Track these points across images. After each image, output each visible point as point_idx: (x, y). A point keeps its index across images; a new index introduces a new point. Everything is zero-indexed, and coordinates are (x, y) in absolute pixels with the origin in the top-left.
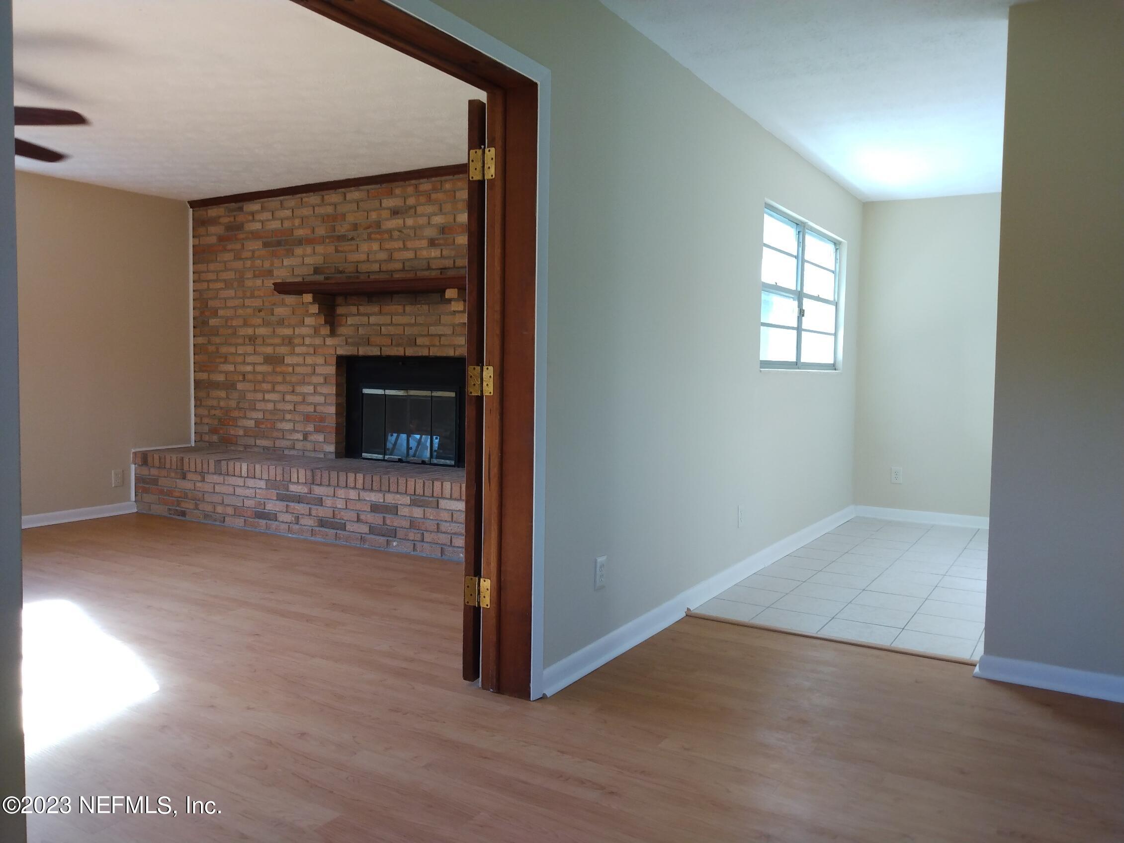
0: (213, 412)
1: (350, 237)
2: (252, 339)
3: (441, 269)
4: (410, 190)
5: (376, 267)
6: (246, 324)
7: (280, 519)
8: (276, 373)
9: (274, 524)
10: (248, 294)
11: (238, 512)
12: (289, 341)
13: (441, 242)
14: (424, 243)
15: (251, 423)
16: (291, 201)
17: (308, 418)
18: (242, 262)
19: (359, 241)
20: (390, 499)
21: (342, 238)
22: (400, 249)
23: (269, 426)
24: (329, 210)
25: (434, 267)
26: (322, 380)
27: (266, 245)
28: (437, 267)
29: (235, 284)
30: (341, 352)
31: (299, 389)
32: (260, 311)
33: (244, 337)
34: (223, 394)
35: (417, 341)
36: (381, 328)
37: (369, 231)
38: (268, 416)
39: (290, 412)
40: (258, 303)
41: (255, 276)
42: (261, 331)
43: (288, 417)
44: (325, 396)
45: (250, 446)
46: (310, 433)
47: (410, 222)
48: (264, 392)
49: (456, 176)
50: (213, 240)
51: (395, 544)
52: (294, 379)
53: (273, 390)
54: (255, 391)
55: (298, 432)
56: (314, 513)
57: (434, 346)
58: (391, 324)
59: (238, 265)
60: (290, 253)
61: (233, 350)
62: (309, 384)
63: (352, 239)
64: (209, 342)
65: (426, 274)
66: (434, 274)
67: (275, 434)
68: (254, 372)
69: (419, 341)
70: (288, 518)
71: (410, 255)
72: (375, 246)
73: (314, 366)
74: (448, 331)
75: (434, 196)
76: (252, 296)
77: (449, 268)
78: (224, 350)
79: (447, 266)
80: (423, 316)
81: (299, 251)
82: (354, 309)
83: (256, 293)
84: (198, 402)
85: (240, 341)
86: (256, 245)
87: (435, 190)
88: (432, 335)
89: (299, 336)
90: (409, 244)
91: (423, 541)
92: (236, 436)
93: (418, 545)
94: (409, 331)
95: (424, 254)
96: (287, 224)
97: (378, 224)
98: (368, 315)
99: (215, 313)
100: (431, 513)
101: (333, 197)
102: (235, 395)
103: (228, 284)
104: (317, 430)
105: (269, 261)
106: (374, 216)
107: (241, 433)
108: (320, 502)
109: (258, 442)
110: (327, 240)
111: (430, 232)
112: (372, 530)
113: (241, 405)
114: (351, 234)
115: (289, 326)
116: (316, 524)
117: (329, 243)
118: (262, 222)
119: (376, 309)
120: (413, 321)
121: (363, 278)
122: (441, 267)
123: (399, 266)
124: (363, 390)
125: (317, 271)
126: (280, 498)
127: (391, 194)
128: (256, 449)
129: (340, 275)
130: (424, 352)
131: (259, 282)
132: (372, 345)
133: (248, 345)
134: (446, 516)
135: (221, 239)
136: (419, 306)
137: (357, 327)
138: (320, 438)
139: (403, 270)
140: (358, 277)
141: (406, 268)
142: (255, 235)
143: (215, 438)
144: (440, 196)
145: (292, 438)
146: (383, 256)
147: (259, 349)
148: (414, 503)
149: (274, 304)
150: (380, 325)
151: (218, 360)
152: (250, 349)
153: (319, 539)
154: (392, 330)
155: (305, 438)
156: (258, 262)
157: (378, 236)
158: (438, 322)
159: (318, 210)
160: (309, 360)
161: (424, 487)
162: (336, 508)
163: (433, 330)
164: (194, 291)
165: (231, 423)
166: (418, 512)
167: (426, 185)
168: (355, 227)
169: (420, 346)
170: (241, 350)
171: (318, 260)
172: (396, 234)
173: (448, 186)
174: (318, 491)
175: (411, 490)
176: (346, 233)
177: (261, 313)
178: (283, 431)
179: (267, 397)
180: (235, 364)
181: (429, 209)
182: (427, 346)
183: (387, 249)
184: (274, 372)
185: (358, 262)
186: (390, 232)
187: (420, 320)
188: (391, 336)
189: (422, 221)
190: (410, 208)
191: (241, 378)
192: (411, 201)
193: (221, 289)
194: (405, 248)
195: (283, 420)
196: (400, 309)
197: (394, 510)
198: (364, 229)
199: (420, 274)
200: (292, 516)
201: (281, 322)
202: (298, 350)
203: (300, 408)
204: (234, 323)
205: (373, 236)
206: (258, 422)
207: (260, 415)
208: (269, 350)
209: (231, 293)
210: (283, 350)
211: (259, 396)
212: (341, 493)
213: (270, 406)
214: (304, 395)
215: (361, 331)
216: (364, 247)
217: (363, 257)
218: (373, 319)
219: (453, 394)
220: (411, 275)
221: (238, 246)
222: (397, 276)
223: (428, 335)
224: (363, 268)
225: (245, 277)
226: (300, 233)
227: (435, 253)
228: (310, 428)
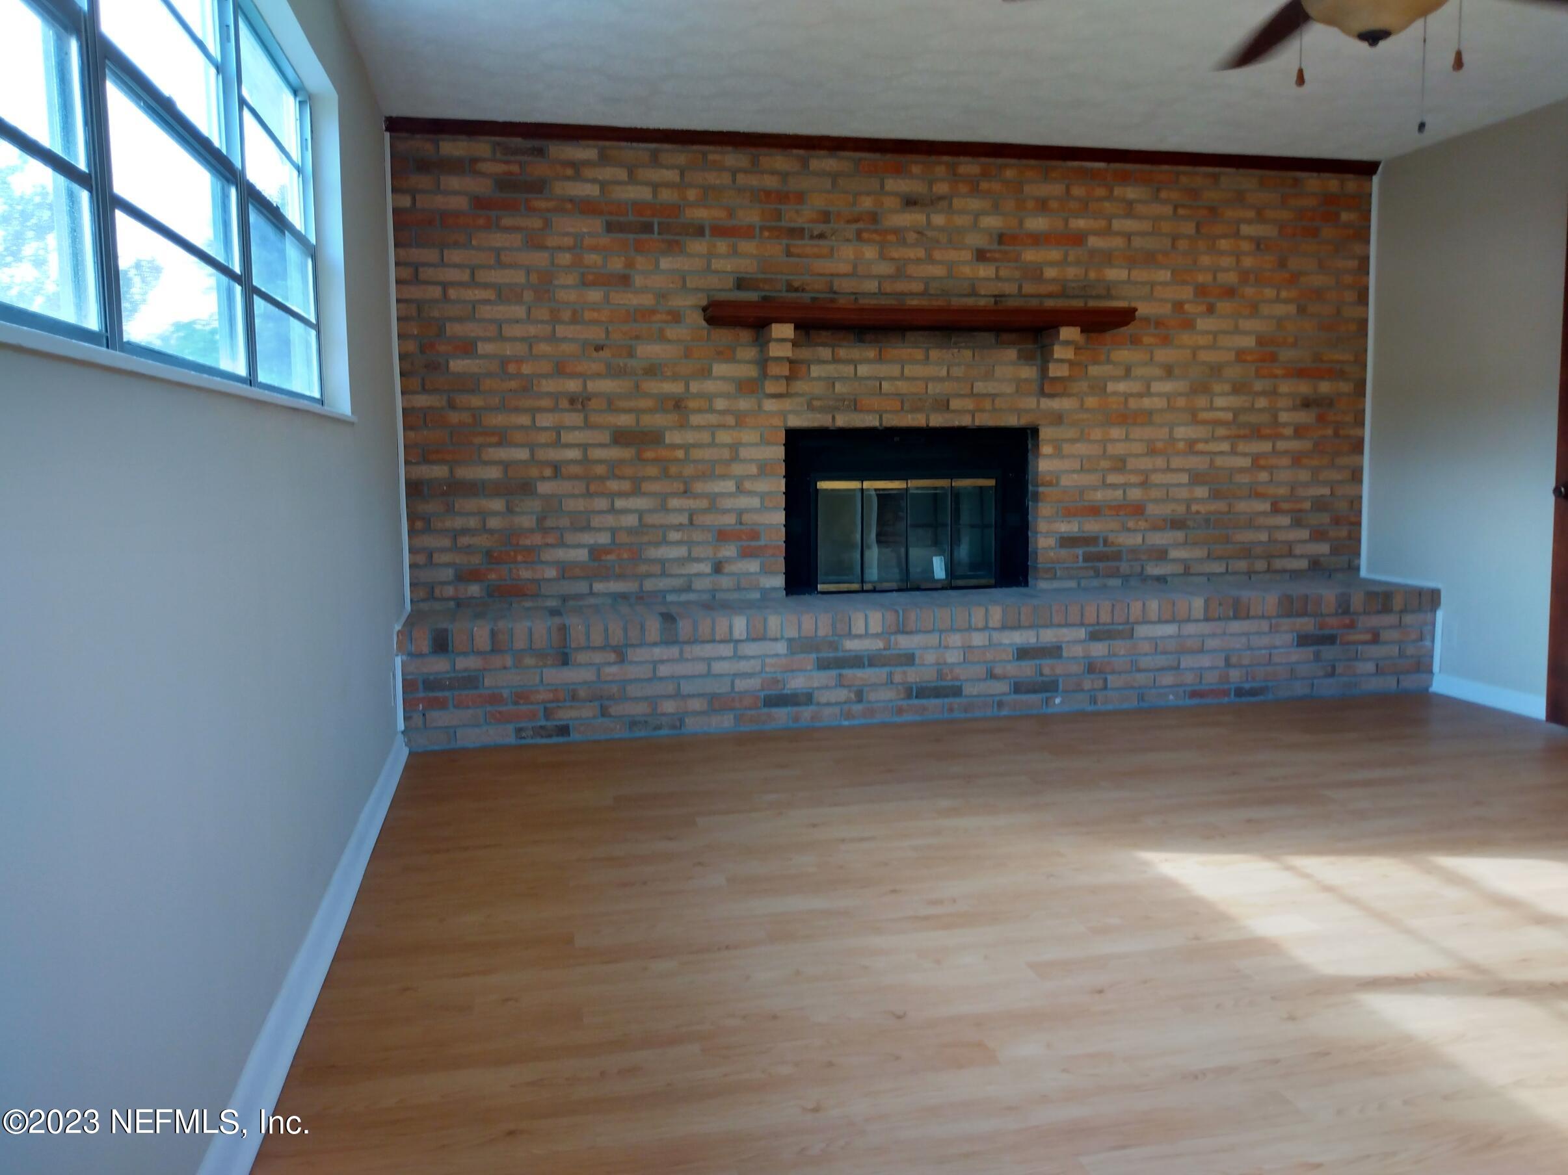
0: (464, 541)
1: (816, 233)
2: (579, 402)
3: (995, 296)
4: (940, 170)
5: (871, 286)
6: (560, 370)
7: (823, 700)
8: (644, 460)
9: (806, 712)
10: (566, 315)
11: (717, 703)
12: (678, 404)
13: (997, 255)
14: (967, 255)
15: (582, 555)
16: (679, 156)
17: (723, 536)
18: (546, 255)
19: (836, 240)
20: (1048, 636)
21: (796, 233)
22: (918, 261)
23: (625, 556)
24: (771, 182)
25: (983, 293)
26: (753, 470)
27: (610, 227)
28: (989, 293)
29: (528, 296)
30: (795, 422)
31: (699, 487)
32: (599, 348)
33: (556, 396)
34: (497, 505)
35: (951, 403)
36: (880, 384)
37: (860, 225)
38: (623, 538)
39: (679, 527)
40: (595, 334)
41: (584, 283)
42: (606, 386)
43: (674, 536)
44: (763, 496)
45: (579, 597)
46: (728, 560)
47: (939, 220)
48: (612, 496)
49: (1024, 162)
50: (459, 203)
51: (1058, 701)
52: (688, 471)
53: (636, 491)
54: (589, 494)
55: (698, 560)
56: (897, 678)
57: (983, 411)
58: (902, 377)
59: (539, 259)
60: (673, 247)
61: (524, 420)
62: (723, 477)
63: (821, 236)
64: (452, 406)
65: (970, 302)
66: (982, 302)
67: (643, 568)
68: (586, 461)
69: (955, 404)
70: (842, 694)
71: (938, 271)
72: (870, 252)
73: (735, 447)
74: (1009, 389)
75: (984, 185)
76: (575, 319)
77: (1009, 296)
78: (497, 420)
79: (1007, 293)
80: (963, 367)
81: (698, 246)
82: (825, 353)
83: (587, 315)
84: (419, 525)
85: (545, 403)
86: (590, 226)
87: (985, 174)
88: (978, 395)
89: (700, 395)
90: (937, 255)
91: (1105, 688)
92: (537, 582)
93: (1100, 696)
94: (934, 389)
95: (967, 271)
96: (666, 195)
97: (874, 217)
98: (855, 363)
99: (467, 348)
100: (1120, 646)
101: (780, 161)
102: (535, 505)
103: (504, 294)
104: (746, 554)
105: (623, 258)
106: (867, 203)
107: (551, 573)
108: (909, 659)
109: (599, 587)
110: (766, 234)
111: (976, 240)
112: (1018, 688)
113: (549, 523)
114: (819, 228)
115: (675, 378)
116: (902, 696)
117: (769, 238)
118: (603, 185)
119: (871, 353)
120: (943, 372)
121: (842, 302)
122: (996, 293)
123: (917, 287)
124: (818, 483)
125: (741, 283)
126: (823, 665)
127: (898, 171)
128: (592, 601)
129: (794, 295)
130: (965, 421)
131: (595, 295)
132: (861, 411)
133: (563, 410)
134: (1146, 647)
135: (480, 203)
136: (956, 350)
137: (831, 382)
138: (753, 566)
139: (924, 294)
140: (832, 301)
141: (932, 291)
142: (586, 207)
143: (474, 590)
144: (996, 186)
145: (683, 572)
146: (885, 268)
147: (595, 418)
148: (1094, 636)
149: (637, 338)
150: (880, 380)
151: (478, 440)
152: (574, 419)
153: (908, 717)
154: (903, 387)
155: (718, 568)
156: (592, 258)
157: (876, 237)
158: (988, 376)
159: (741, 179)
160: (724, 437)
161: (1112, 611)
162: (945, 663)
163: (980, 387)
164: (398, 301)
165: (520, 558)
166: (1099, 649)
167: (969, 167)
168: (826, 217)
169: (954, 411)
170: (545, 420)
171: (747, 265)
172: (912, 237)
173: (1010, 174)
174: (905, 643)
175: (1091, 617)
176: (806, 226)
177: (601, 352)
178: (662, 562)
179: (620, 503)
180: (532, 447)
181: (975, 204)
182: (968, 411)
183: (892, 259)
184: (640, 458)
185: (832, 275)
186: (896, 231)
187: (957, 371)
188: (901, 397)
189: (961, 221)
190: (941, 198)
191: (548, 472)
192: (942, 188)
193: (487, 302)
194: (930, 260)
195: (664, 542)
196: (919, 354)
197: (1054, 651)
198: (849, 222)
199: (957, 302)
200: (850, 691)
201: (652, 371)
202: (695, 419)
203: (709, 519)
204: (526, 369)
205: (865, 235)
206: (596, 552)
207: (604, 539)
208: (625, 420)
209: (519, 311)
210: (659, 420)
211: (601, 503)
212: (956, 639)
213: (631, 520)
214: (713, 498)
215: (839, 388)
216: (848, 252)
217: (844, 268)
218: (863, 370)
219: (991, 482)
220: (939, 303)
221: (536, 223)
222: (914, 302)
223: (972, 395)
224: (846, 285)
225: (556, 282)
226: (700, 214)
227: (985, 271)
228: (729, 551)
